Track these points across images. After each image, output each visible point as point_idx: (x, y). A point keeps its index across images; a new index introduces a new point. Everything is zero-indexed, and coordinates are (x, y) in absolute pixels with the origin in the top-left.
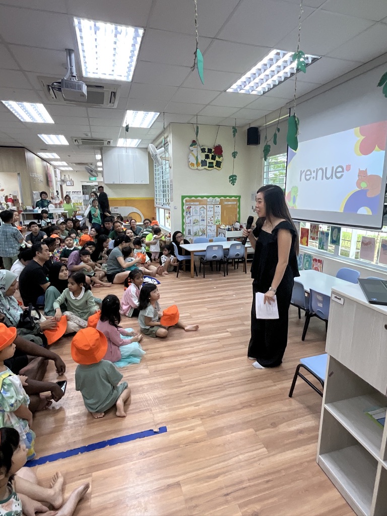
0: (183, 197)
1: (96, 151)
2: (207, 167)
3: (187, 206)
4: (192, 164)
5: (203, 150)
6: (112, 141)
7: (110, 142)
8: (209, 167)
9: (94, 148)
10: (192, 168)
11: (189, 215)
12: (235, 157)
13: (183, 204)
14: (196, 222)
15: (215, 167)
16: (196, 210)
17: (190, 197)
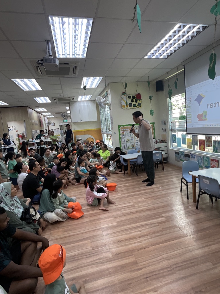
0: (119, 126)
1: (66, 104)
2: (132, 107)
3: (122, 132)
4: (124, 106)
5: (129, 97)
6: (75, 98)
7: (74, 98)
8: (134, 107)
9: (65, 103)
10: (124, 108)
11: (123, 137)
12: (151, 99)
13: (119, 131)
14: (128, 141)
15: (137, 106)
16: (127, 134)
17: (123, 126)
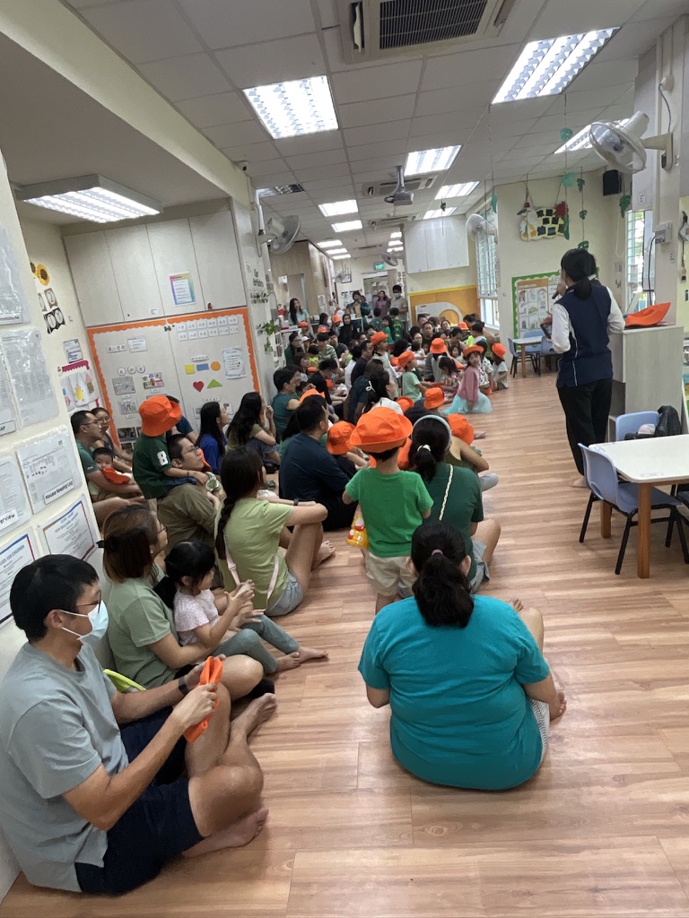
0: (514, 280)
1: (393, 229)
2: (546, 235)
3: (519, 291)
4: (526, 234)
5: (540, 214)
6: (417, 215)
7: (414, 217)
8: (549, 234)
10: (526, 239)
11: (522, 302)
12: (583, 218)
13: (514, 289)
14: (533, 311)
15: (557, 233)
16: (532, 295)
17: (523, 278)
